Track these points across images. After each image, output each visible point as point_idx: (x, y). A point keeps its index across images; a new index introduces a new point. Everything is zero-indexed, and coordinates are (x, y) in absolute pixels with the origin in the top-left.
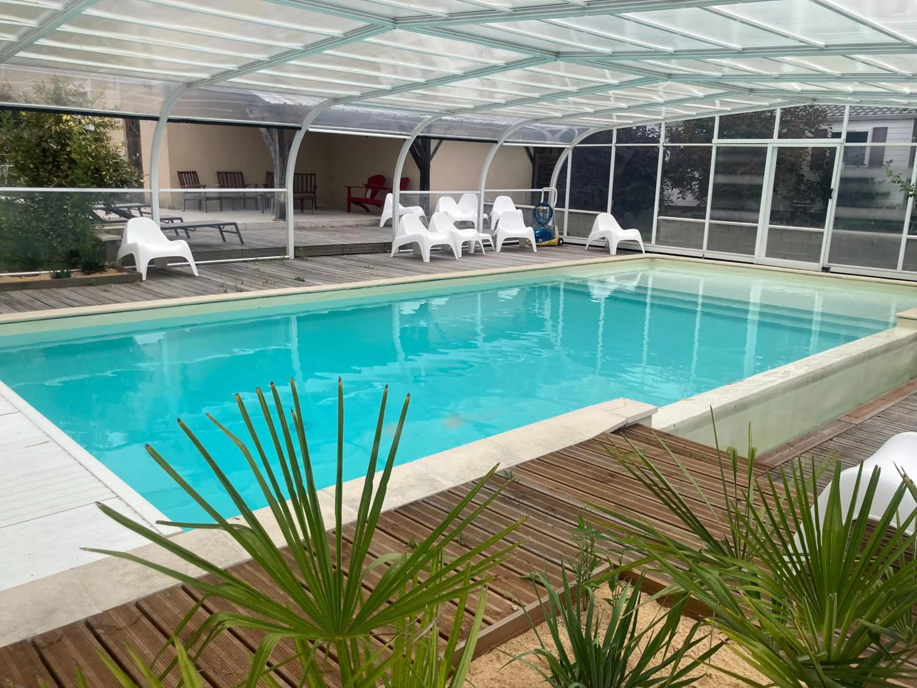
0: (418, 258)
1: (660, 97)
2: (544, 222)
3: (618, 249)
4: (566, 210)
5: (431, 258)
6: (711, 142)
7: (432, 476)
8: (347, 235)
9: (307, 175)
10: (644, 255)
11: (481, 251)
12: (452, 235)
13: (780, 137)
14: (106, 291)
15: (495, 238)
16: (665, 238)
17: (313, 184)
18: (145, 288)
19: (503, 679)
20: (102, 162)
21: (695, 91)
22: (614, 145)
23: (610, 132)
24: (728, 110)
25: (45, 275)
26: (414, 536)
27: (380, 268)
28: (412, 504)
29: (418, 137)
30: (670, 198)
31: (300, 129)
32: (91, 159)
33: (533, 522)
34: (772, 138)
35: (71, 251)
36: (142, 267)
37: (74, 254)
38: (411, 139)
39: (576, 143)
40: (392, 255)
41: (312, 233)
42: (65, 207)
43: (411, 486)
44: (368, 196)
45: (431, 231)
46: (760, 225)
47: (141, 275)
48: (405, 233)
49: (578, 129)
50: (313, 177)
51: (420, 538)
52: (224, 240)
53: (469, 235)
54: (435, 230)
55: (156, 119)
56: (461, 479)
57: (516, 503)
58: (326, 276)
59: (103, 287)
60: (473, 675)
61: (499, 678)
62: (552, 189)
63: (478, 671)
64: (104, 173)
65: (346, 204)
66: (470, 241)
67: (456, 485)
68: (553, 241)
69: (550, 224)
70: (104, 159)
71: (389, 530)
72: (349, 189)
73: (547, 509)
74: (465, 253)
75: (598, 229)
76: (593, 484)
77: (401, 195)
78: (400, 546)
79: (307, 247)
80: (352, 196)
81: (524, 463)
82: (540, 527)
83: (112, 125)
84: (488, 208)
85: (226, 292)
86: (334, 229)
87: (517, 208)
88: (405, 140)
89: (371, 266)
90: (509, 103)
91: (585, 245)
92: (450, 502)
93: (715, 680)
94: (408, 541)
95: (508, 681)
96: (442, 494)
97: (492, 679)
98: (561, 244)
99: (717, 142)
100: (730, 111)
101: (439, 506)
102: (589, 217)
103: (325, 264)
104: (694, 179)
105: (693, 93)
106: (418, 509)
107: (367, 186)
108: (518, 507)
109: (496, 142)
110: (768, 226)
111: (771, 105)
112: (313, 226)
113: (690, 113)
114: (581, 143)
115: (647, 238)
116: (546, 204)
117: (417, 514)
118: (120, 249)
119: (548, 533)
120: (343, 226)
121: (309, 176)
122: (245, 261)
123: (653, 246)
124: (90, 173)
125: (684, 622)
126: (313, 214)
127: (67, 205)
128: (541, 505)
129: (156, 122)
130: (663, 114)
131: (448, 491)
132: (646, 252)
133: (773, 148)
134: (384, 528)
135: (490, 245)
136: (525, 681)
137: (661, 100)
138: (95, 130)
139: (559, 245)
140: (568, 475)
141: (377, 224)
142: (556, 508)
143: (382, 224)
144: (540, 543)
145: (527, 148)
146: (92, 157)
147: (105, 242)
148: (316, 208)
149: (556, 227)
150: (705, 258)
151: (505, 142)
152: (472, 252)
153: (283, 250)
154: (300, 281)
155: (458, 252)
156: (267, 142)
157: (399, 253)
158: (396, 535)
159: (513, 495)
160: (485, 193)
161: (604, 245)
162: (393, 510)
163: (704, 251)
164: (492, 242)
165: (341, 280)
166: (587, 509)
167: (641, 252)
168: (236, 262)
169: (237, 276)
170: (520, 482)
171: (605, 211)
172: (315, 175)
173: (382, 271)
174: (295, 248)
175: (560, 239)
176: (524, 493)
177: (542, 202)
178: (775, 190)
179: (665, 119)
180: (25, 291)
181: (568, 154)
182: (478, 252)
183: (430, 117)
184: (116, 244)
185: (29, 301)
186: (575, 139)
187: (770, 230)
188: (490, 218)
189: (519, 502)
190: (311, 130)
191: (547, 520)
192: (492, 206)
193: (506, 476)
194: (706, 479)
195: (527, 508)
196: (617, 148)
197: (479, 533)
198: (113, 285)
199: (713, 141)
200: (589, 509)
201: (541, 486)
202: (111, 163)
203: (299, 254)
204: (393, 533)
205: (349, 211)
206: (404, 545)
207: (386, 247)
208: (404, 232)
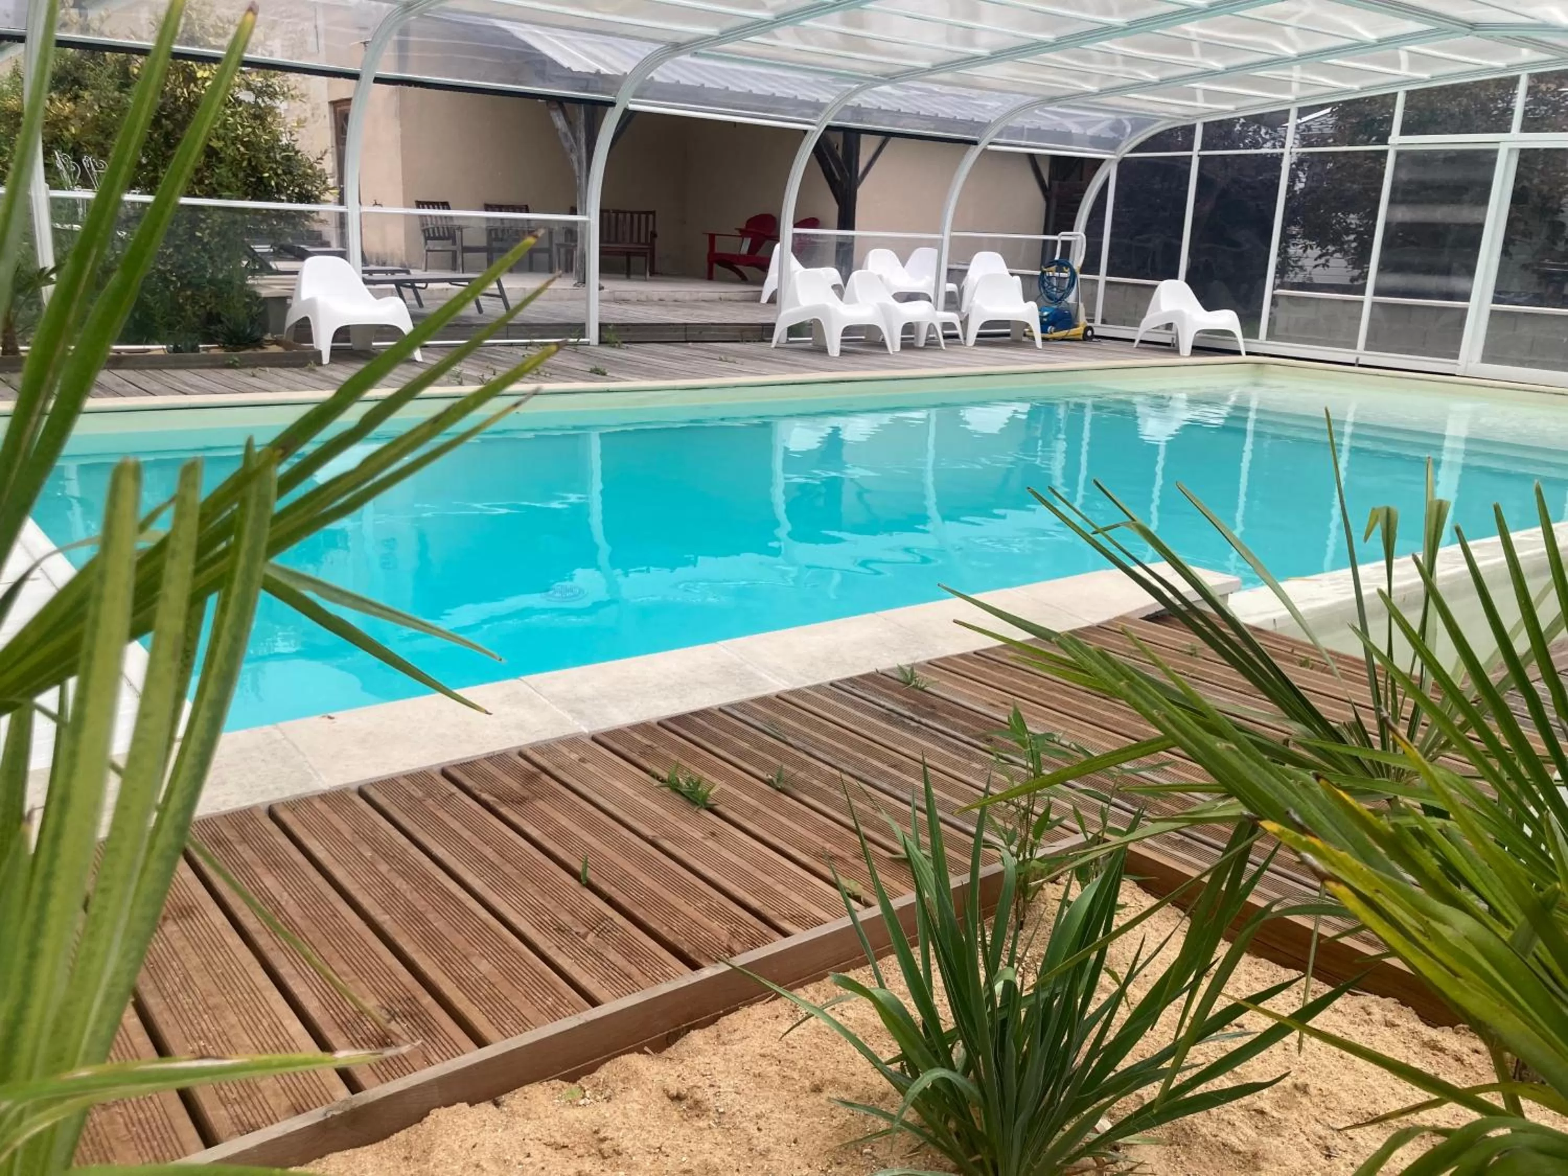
0: (822, 350)
1: (1289, 42)
2: (1059, 295)
3: (1194, 347)
4: (1102, 277)
5: (843, 352)
6: (1385, 142)
7: (749, 667)
8: (699, 312)
9: (640, 213)
10: (1244, 357)
11: (938, 344)
12: (884, 309)
13: (1525, 128)
14: (254, 376)
15: (965, 323)
16: (1287, 330)
17: (650, 229)
18: (323, 375)
19: (789, 1057)
20: (263, 157)
21: (1357, 28)
22: (1196, 153)
23: (1189, 130)
24: (1424, 77)
25: (157, 349)
26: (678, 765)
27: (749, 361)
28: (695, 714)
29: (829, 128)
30: (1300, 264)
31: (612, 104)
32: (242, 149)
33: (941, 758)
34: (1508, 131)
35: (210, 314)
36: (323, 342)
37: (212, 318)
38: (815, 132)
39: (1124, 151)
40: (773, 344)
41: (639, 308)
42: (198, 234)
43: (702, 683)
44: (745, 249)
45: (847, 303)
46: (1472, 306)
47: (319, 354)
48: (798, 304)
49: (1130, 120)
50: (651, 216)
51: (689, 771)
52: (480, 310)
53: (918, 312)
54: (853, 301)
55: (355, 76)
56: (808, 677)
57: (913, 724)
58: (648, 370)
59: (249, 371)
60: (724, 1044)
61: (783, 1055)
62: (1078, 236)
63: (737, 1036)
64: (266, 175)
65: (706, 265)
66: (918, 323)
67: (797, 687)
68: (1073, 331)
69: (1071, 299)
70: (268, 151)
71: (634, 756)
72: (712, 237)
73: (977, 737)
74: (907, 345)
75: (1158, 308)
76: (1085, 700)
77: (795, 235)
78: (648, 785)
79: (623, 325)
80: (717, 250)
81: (946, 659)
82: (957, 769)
83: (283, 94)
84: (957, 275)
85: (461, 384)
86: (678, 303)
87: (1012, 274)
88: (805, 132)
89: (731, 359)
90: (996, 56)
91: (1133, 341)
92: (776, 715)
93: (1316, 1100)
94: (665, 776)
95: (801, 1063)
96: (764, 701)
97: (763, 1056)
98: (1088, 337)
99: (1397, 140)
100: (1428, 81)
101: (750, 720)
102: (1144, 290)
103: (651, 353)
104: (1348, 230)
105: (1358, 34)
106: (705, 724)
107: (744, 233)
108: (915, 731)
109: (975, 143)
110: (1488, 305)
111: (1509, 67)
112: (643, 297)
113: (1348, 86)
114: (1133, 151)
115: (1250, 328)
116: (1064, 263)
117: (702, 731)
118: (290, 311)
119: (971, 780)
120: (697, 301)
121: (643, 216)
122: (511, 345)
123: (1262, 343)
124: (241, 175)
125: (1252, 969)
126: (646, 280)
127: (202, 230)
128: (964, 730)
129: (354, 82)
130: (1295, 86)
131: (777, 697)
132: (1248, 353)
133: (1510, 150)
134: (624, 751)
135: (957, 336)
136: (842, 1067)
137: (1291, 52)
138: (256, 102)
139: (1085, 338)
140: (1033, 681)
141: (757, 299)
142: (997, 737)
143: (764, 299)
144: (947, 797)
145: (1031, 156)
146: (244, 144)
147: (266, 298)
148: (653, 273)
149: (1081, 305)
150: (1360, 366)
151: (991, 143)
152: (921, 344)
153: (580, 329)
154: (598, 372)
155: (894, 340)
156: (567, 145)
157: (788, 342)
158: (647, 765)
159: (909, 709)
160: (952, 239)
161: (1169, 341)
162: (654, 721)
163: (1359, 354)
164: (959, 331)
165: (673, 375)
166: (1062, 742)
167: (1238, 353)
168: (495, 345)
169: (488, 364)
170: (928, 689)
171: (1175, 276)
172: (653, 213)
173: (750, 365)
174: (601, 326)
175: (1088, 328)
176: (933, 707)
177: (1057, 257)
178: (1505, 252)
179: (1298, 100)
180: (115, 372)
181: (1109, 172)
182: (931, 344)
183: (855, 86)
184: (282, 302)
185: (118, 385)
186: (1124, 144)
187: (1493, 313)
188: (961, 291)
189: (919, 722)
190: (632, 107)
191: (970, 756)
192: (966, 271)
193: (901, 678)
194: (1333, 705)
195: (934, 735)
196: (1203, 159)
197: (820, 772)
198: (268, 369)
199: (1391, 140)
200: (1067, 743)
201: (971, 698)
202: (278, 157)
203: (606, 336)
204: (642, 761)
205: (710, 277)
206: (657, 783)
207: (764, 332)
208: (796, 302)
